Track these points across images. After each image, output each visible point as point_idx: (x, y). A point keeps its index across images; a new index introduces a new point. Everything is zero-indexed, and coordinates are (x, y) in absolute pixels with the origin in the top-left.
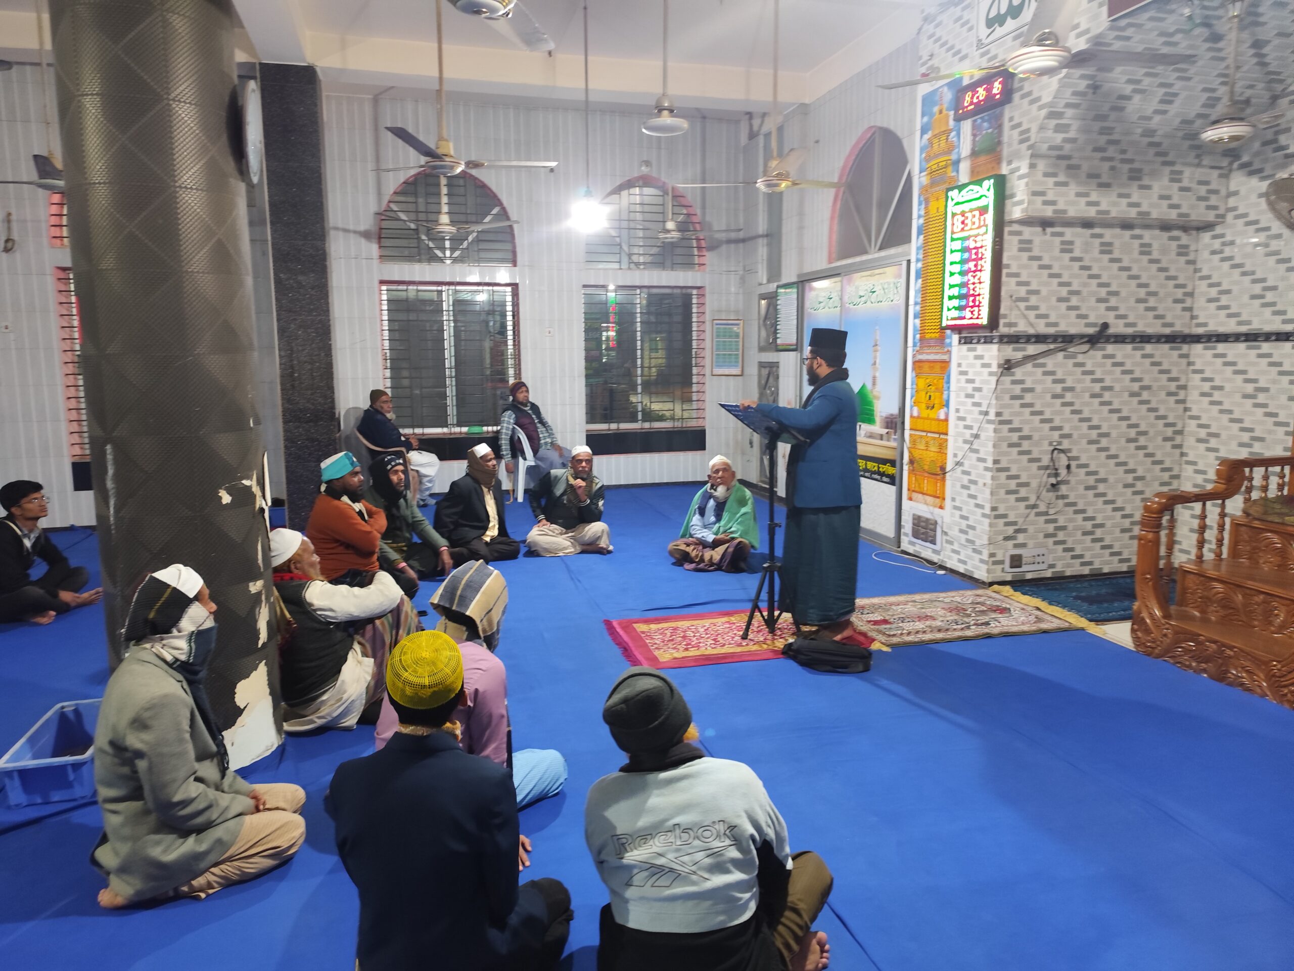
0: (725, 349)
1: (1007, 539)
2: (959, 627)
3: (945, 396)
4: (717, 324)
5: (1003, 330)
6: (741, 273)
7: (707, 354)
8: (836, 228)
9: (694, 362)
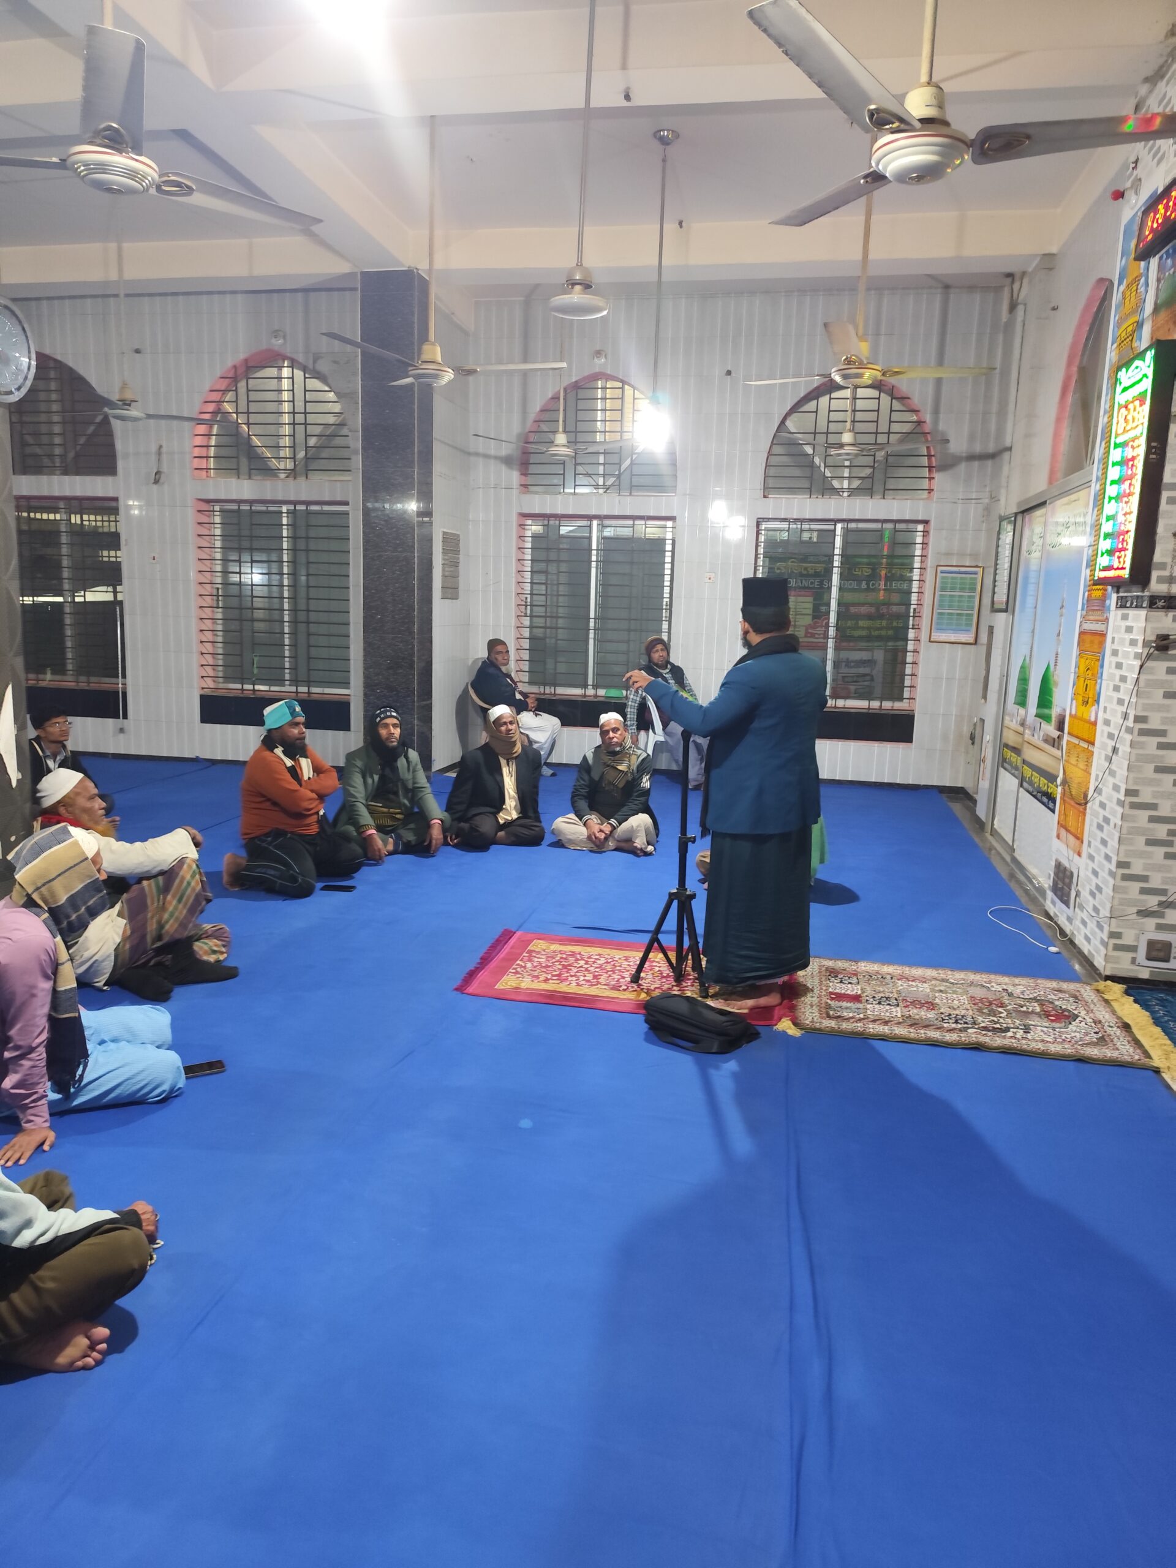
0: (950, 607)
1: (1144, 913)
3: (1097, 687)
4: (942, 572)
6: (987, 501)
7: (926, 612)
8: (1065, 432)
9: (911, 623)
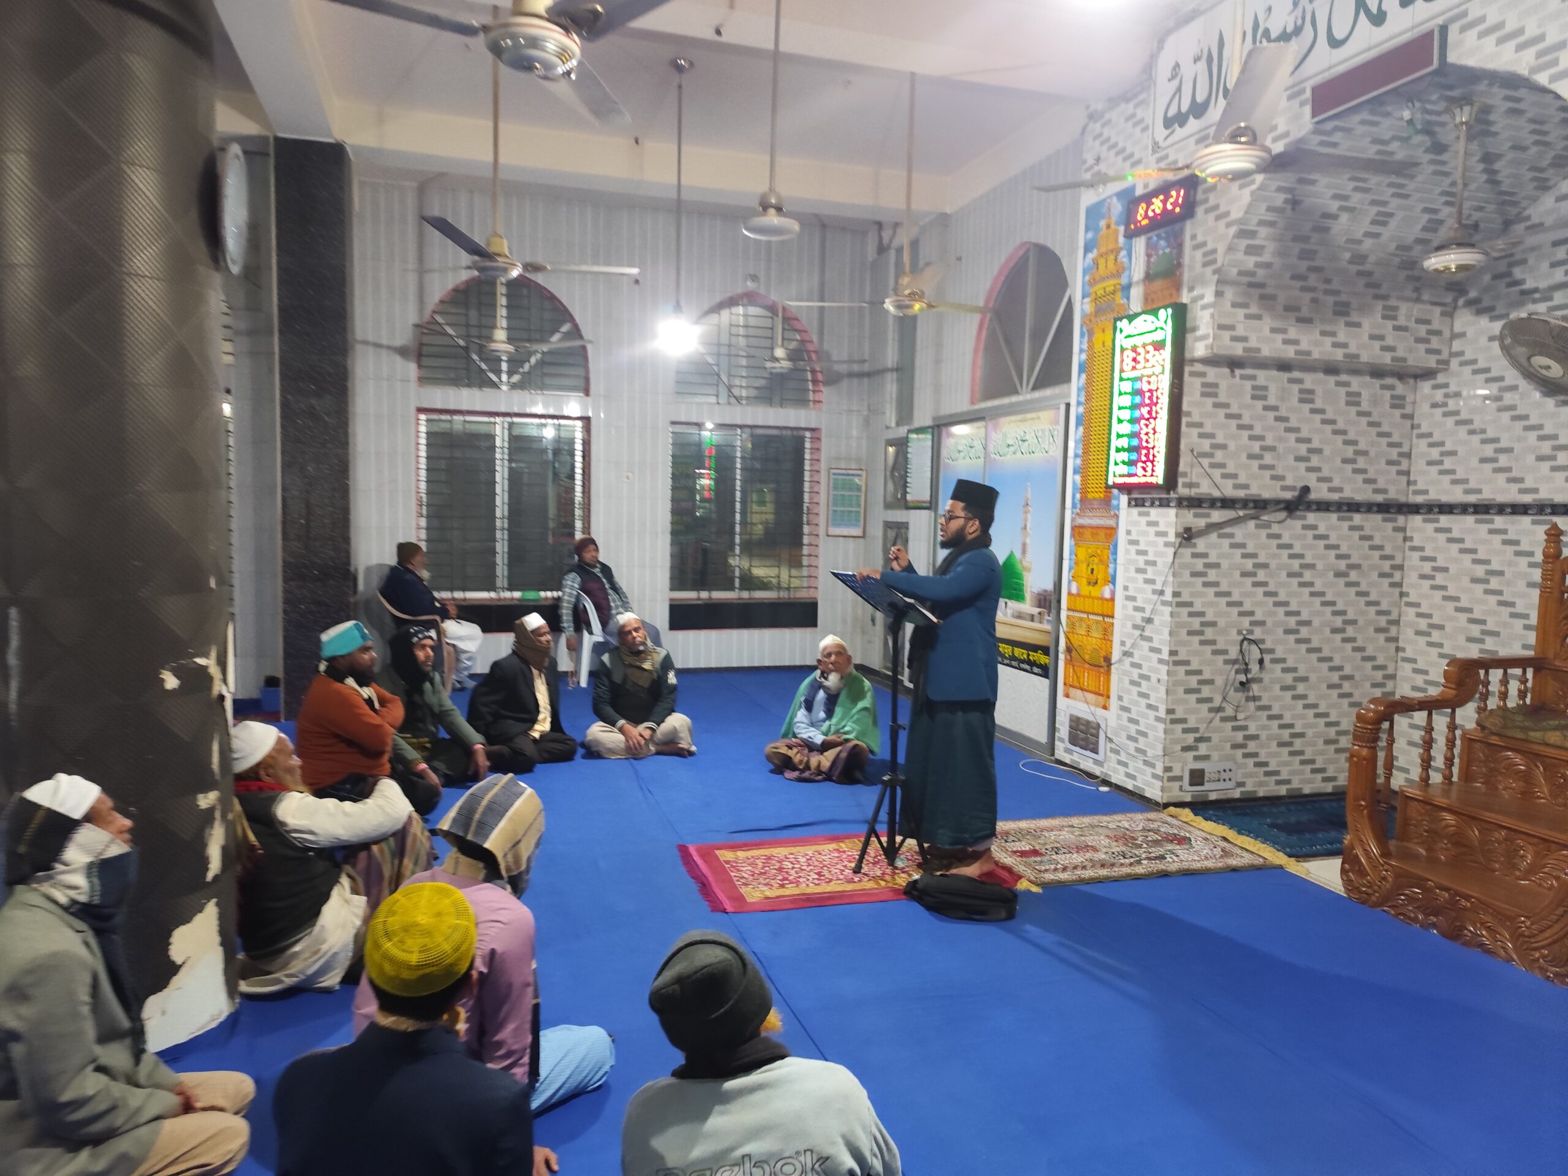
0: (843, 505)
1: (1186, 749)
2: (1127, 861)
3: (1111, 571)
4: (834, 475)
5: (1182, 491)
6: (865, 413)
7: (822, 510)
8: (980, 361)
9: (805, 519)
